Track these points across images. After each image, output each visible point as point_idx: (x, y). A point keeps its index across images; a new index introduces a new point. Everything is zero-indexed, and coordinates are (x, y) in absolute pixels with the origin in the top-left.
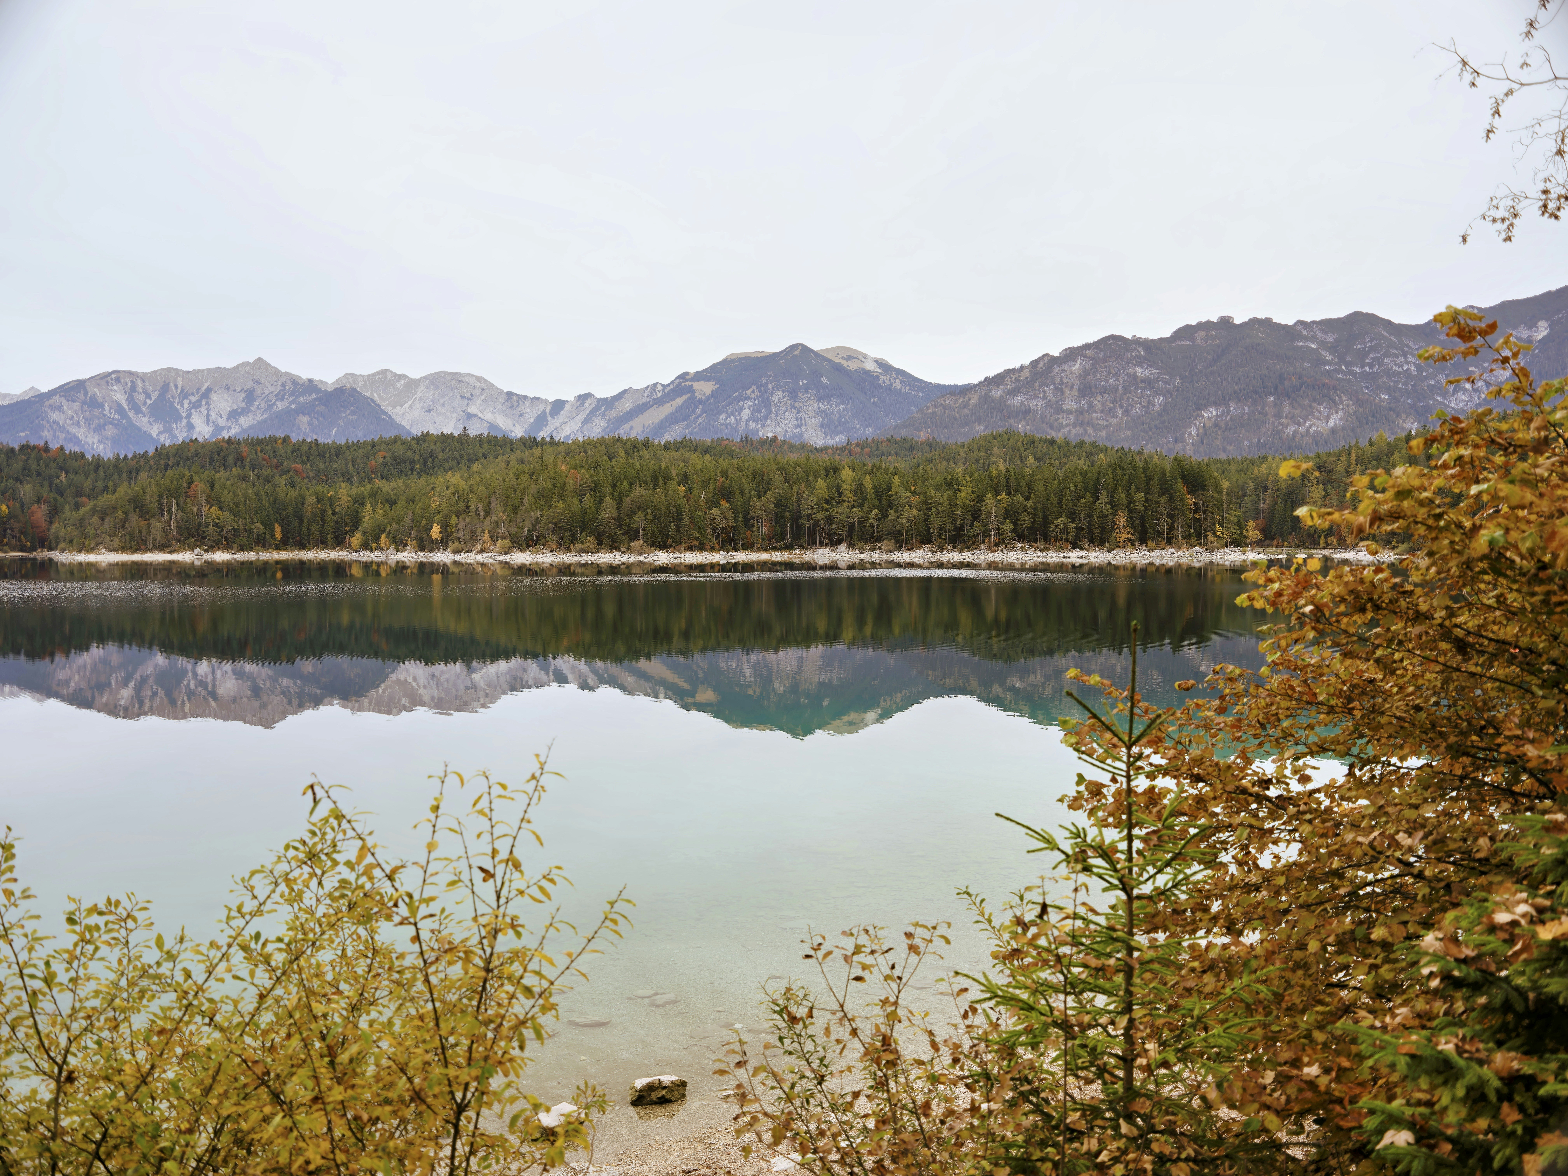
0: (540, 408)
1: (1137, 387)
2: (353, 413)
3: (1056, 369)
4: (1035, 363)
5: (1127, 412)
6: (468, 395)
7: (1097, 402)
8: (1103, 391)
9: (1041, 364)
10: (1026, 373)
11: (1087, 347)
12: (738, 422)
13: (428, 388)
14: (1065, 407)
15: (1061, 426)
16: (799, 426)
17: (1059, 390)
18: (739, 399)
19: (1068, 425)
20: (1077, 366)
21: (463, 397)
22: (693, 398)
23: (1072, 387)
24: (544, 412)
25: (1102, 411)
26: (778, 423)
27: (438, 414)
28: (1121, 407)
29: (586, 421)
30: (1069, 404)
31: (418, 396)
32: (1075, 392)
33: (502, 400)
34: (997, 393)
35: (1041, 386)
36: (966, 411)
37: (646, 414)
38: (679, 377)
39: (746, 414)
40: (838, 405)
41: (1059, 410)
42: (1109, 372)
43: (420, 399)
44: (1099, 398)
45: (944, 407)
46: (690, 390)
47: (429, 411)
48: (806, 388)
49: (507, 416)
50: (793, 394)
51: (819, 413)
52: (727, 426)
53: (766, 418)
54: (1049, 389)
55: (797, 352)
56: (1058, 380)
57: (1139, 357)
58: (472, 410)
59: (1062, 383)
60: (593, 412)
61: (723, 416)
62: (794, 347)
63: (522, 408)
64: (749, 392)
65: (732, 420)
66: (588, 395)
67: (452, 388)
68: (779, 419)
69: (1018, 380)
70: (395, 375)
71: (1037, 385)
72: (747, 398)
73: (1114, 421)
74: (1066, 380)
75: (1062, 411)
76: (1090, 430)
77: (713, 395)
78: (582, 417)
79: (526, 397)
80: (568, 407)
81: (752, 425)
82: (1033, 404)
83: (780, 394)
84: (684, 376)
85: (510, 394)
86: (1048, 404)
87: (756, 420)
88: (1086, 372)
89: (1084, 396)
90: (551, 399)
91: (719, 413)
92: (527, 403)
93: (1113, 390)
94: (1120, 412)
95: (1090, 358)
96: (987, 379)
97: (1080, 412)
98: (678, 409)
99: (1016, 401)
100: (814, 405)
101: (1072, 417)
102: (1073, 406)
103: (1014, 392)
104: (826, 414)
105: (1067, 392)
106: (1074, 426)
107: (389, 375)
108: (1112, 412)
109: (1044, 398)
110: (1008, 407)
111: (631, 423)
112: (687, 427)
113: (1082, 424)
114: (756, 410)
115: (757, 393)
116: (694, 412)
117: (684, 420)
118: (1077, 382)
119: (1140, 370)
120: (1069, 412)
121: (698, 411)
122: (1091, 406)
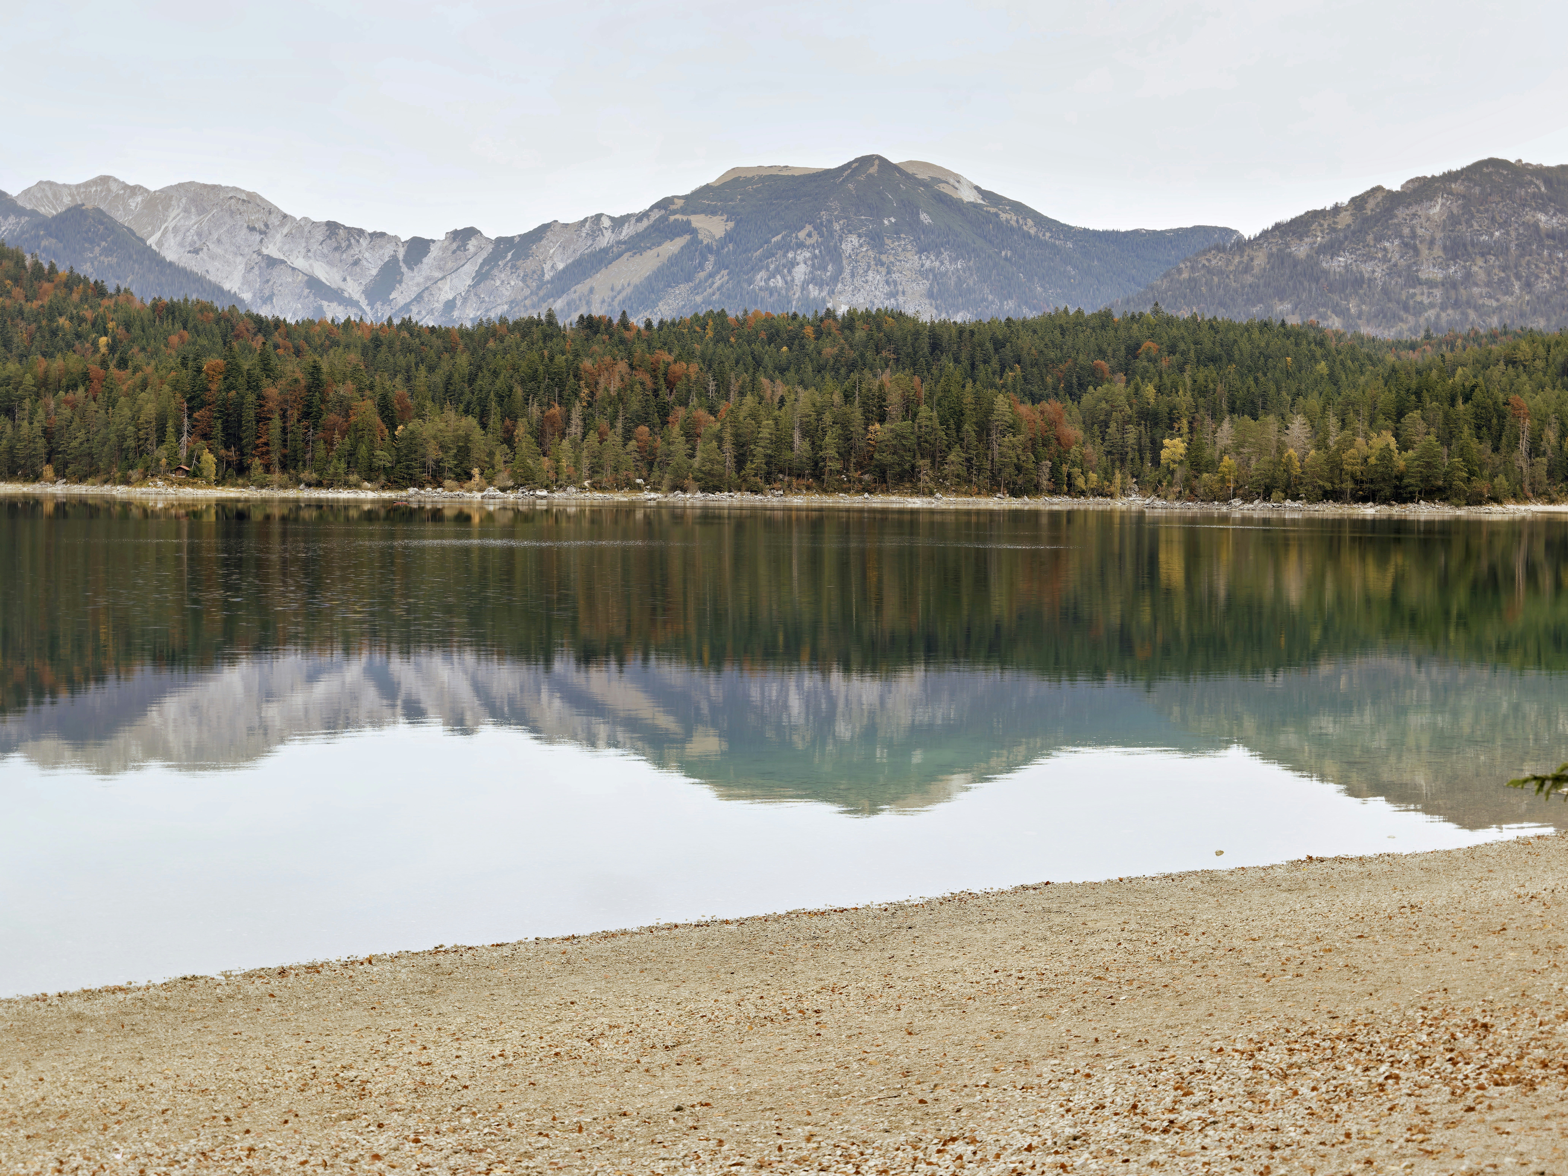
0: (388, 252)
1: (1541, 246)
2: (107, 252)
3: (1401, 213)
4: (1358, 202)
5: (1528, 286)
6: (260, 225)
7: (1478, 268)
8: (1485, 251)
9: (1371, 204)
10: (1345, 219)
11: (1450, 177)
12: (789, 285)
13: (186, 210)
14: (1423, 276)
15: (1420, 309)
16: (892, 295)
17: (1410, 246)
18: (785, 247)
19: (1432, 306)
20: (1436, 209)
21: (252, 229)
22: (695, 241)
23: (1432, 242)
24: (394, 259)
25: (1488, 284)
26: (856, 290)
27: (213, 257)
28: (1518, 277)
29: (481, 277)
30: (1429, 272)
31: (170, 224)
32: (1438, 252)
33: (319, 235)
34: (1301, 250)
35: (1379, 239)
36: (1249, 279)
37: (614, 267)
38: (658, 206)
39: (800, 272)
40: (953, 260)
41: (1414, 281)
42: (1493, 220)
43: (176, 230)
44: (1480, 262)
45: (1210, 271)
46: (686, 228)
47: (196, 251)
48: (896, 231)
49: (330, 263)
50: (876, 240)
51: (923, 273)
52: (771, 291)
53: (835, 278)
54: (1392, 246)
55: (873, 170)
56: (1406, 231)
57: (1541, 196)
58: (272, 250)
59: (1414, 235)
60: (492, 261)
61: (763, 274)
62: (865, 161)
63: (355, 250)
64: (802, 235)
65: (778, 282)
66: (471, 233)
67: (232, 213)
68: (858, 282)
69: (1333, 230)
70: (126, 187)
71: (1370, 238)
72: (801, 245)
73: (1509, 299)
74: (1420, 232)
75: (1418, 282)
76: (1472, 315)
77: (729, 237)
78: (470, 269)
79: (361, 232)
80: (434, 251)
81: (814, 292)
82: (1366, 268)
83: (854, 240)
84: (664, 204)
85: (332, 227)
86: (1393, 271)
87: (820, 284)
88: (1453, 220)
89: (1455, 258)
90: (405, 237)
91: (755, 269)
92: (364, 242)
93: (1501, 250)
94: (1517, 286)
95: (1459, 196)
96: (1278, 226)
97: (1450, 284)
98: (674, 260)
99: (1338, 263)
100: (913, 260)
101: (1438, 293)
102: (1437, 274)
103: (1332, 248)
104: (936, 276)
105: (1424, 251)
106: (1443, 308)
107: (114, 187)
108: (1504, 286)
109: (1385, 260)
110: (1326, 272)
111: (588, 283)
112: (695, 290)
113: (1456, 305)
114: (817, 264)
115: (815, 237)
116: (701, 266)
117: (689, 278)
118: (1439, 235)
119: (1542, 217)
120: (1431, 284)
121: (709, 266)
122: (1468, 276)
